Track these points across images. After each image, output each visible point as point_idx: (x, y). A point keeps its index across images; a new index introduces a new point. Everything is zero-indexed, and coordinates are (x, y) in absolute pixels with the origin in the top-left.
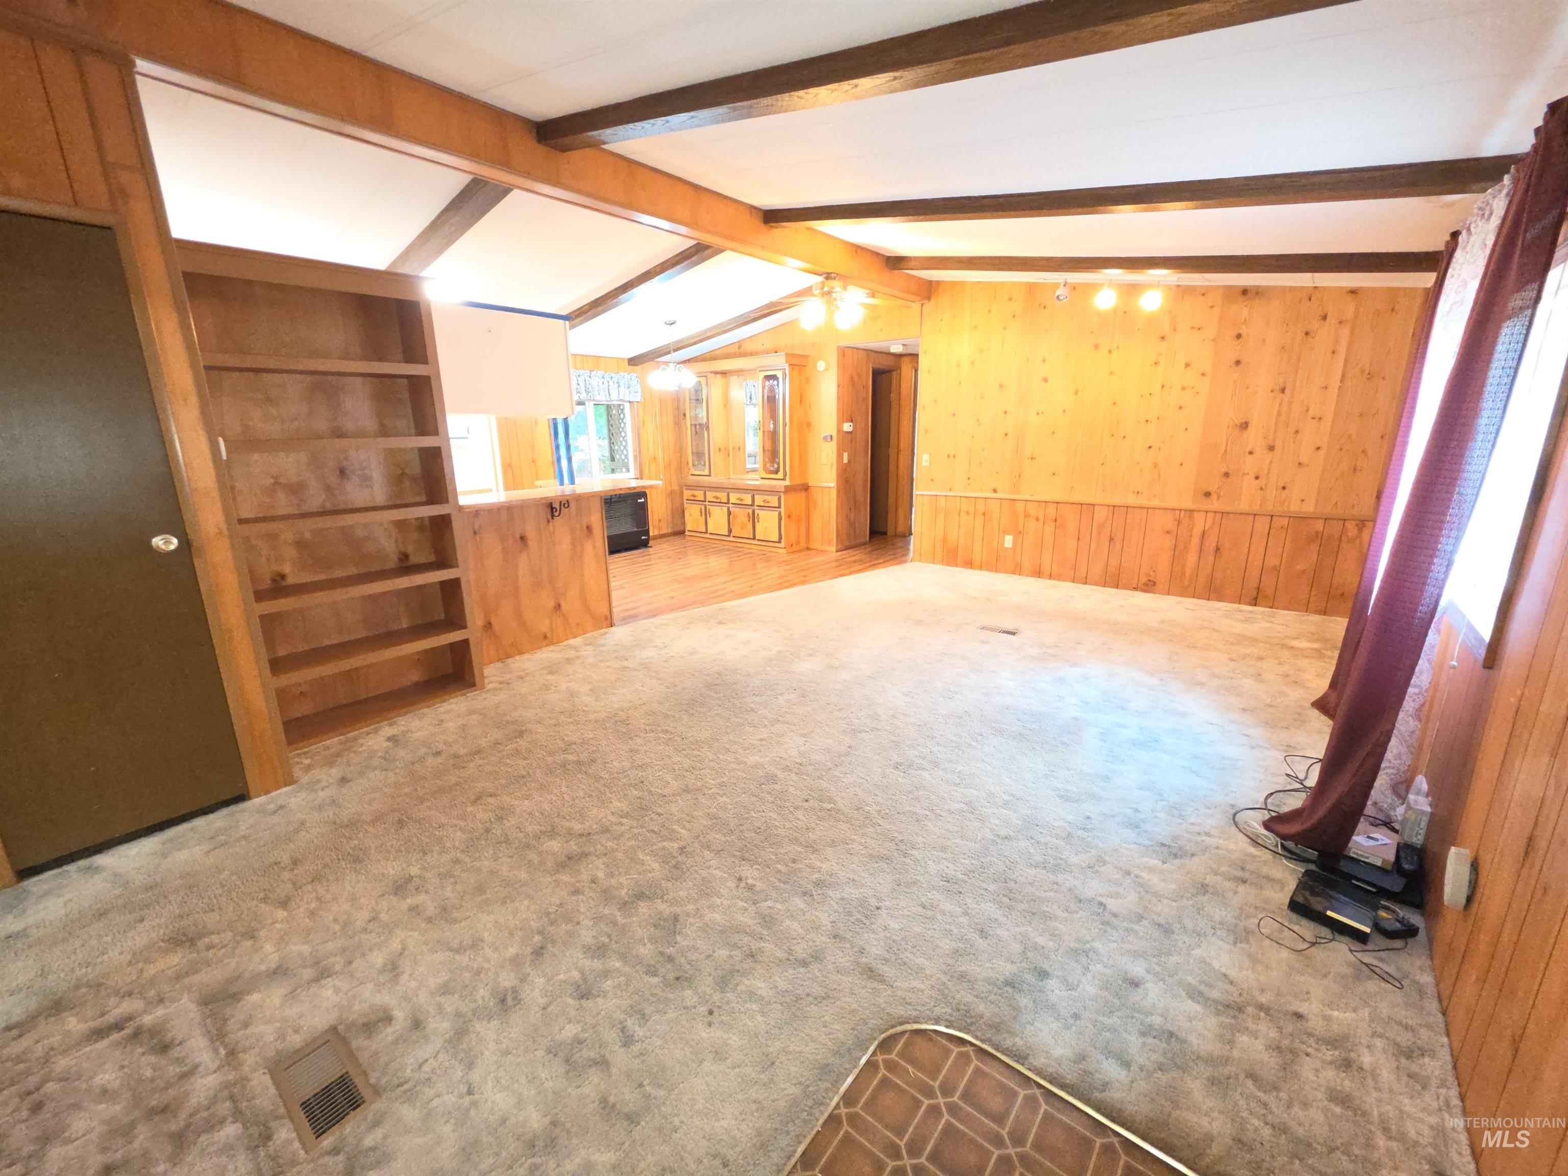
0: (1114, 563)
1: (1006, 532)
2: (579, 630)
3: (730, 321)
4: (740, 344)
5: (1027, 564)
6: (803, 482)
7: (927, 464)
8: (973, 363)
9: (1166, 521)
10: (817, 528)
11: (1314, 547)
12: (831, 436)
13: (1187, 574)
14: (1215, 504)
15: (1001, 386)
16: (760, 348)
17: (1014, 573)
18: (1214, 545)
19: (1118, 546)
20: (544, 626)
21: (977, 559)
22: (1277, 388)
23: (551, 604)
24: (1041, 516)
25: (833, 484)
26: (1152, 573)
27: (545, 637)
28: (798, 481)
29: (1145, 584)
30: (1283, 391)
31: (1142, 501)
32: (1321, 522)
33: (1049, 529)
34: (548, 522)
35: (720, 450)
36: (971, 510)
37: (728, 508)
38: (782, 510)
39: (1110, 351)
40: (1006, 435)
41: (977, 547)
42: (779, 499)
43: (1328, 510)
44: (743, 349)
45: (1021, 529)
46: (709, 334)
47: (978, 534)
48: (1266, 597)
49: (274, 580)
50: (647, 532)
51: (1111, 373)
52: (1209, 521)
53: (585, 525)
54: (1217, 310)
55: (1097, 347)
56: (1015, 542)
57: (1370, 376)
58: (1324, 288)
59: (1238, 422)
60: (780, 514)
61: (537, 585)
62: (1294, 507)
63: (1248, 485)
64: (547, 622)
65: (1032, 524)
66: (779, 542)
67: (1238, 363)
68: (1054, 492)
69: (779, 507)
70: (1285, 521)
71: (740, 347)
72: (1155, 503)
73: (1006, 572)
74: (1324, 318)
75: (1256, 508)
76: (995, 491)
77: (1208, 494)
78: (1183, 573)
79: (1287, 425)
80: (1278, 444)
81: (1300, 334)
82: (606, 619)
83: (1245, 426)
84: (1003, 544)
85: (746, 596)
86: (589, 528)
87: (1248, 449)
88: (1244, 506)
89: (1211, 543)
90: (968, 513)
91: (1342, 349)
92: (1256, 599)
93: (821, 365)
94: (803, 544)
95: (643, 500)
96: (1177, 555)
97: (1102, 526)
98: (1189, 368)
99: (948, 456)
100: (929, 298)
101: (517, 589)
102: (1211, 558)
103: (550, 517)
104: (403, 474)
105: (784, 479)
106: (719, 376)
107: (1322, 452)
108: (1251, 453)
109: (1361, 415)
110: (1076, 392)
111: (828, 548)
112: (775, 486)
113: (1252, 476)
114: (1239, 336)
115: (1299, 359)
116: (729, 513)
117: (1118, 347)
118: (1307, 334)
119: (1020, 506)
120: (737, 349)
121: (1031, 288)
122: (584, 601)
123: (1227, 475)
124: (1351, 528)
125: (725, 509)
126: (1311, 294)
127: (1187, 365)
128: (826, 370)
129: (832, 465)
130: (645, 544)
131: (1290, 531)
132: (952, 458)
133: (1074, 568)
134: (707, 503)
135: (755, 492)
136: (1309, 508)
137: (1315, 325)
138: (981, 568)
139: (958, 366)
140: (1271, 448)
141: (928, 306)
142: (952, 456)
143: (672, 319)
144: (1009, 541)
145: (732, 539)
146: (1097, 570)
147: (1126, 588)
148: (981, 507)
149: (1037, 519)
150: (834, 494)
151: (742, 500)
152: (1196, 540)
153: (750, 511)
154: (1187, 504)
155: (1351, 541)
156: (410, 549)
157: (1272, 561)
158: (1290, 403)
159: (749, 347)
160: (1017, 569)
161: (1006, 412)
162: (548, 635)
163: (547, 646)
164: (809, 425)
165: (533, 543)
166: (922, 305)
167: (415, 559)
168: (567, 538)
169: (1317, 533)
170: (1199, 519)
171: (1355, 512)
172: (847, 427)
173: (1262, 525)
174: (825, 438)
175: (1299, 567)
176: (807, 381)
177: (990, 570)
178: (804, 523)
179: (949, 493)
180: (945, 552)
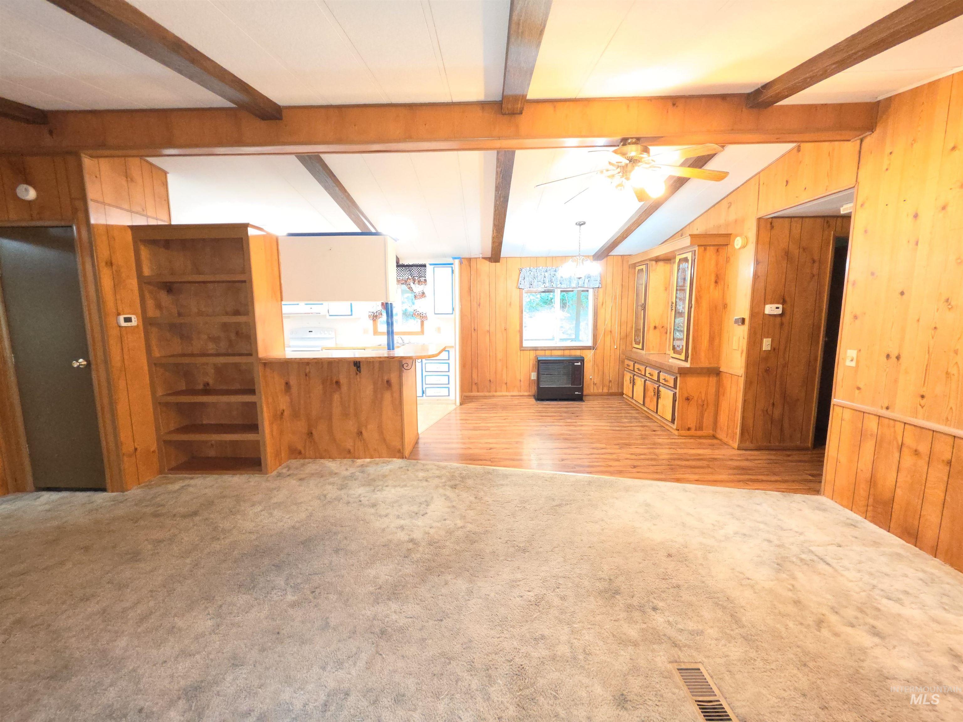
2: (376, 453)
6: (711, 365)
7: (853, 364)
10: (723, 419)
12: (744, 319)
20: (349, 444)
23: (355, 430)
25: (741, 372)
27: (349, 452)
28: (700, 365)
34: (357, 374)
36: (923, 450)
37: (645, 381)
38: (678, 391)
42: (675, 379)
47: (935, 492)
49: (204, 385)
50: (581, 389)
53: (386, 378)
60: (675, 395)
61: (346, 416)
64: (351, 442)
66: (673, 422)
69: (675, 387)
82: (399, 451)
93: (738, 242)
94: (708, 432)
95: (579, 364)
99: (888, 356)
100: (871, 128)
101: (331, 416)
103: (355, 369)
105: (685, 360)
106: (661, 264)
111: (731, 442)
112: (673, 367)
116: (645, 385)
122: (381, 434)
125: (643, 381)
128: (743, 247)
129: (743, 351)
130: (580, 398)
132: (893, 359)
134: (634, 373)
135: (660, 370)
141: (870, 140)
142: (894, 355)
143: (581, 220)
145: (646, 409)
150: (742, 383)
151: (651, 375)
153: (656, 386)
159: (687, 233)
162: (352, 451)
163: (349, 458)
164: (725, 306)
165: (344, 388)
166: (862, 141)
168: (371, 388)
172: (771, 309)
174: (736, 321)
176: (728, 260)
178: (711, 409)
179: (883, 412)
180: (871, 500)
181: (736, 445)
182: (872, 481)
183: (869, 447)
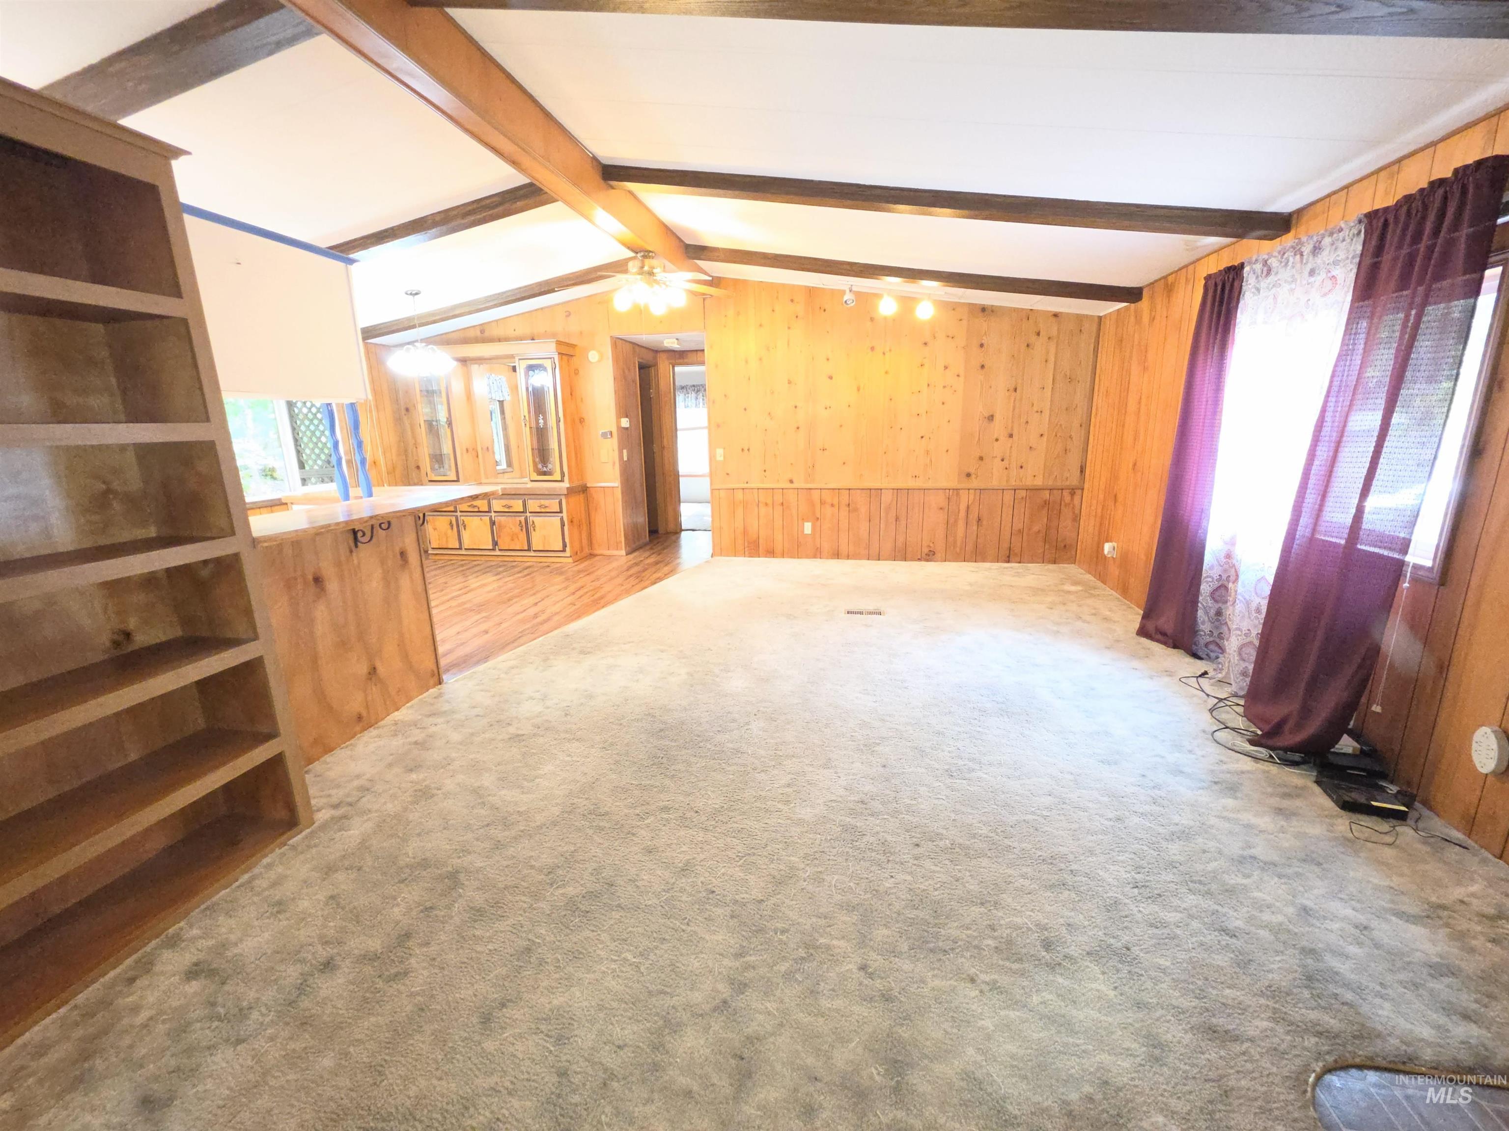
0: (901, 539)
1: (804, 520)
2: (403, 697)
3: (488, 299)
4: (482, 328)
5: (826, 546)
6: (580, 483)
7: (722, 459)
8: (761, 359)
9: (939, 499)
10: (600, 533)
11: (1045, 512)
12: (611, 433)
13: (959, 544)
14: (975, 483)
15: (790, 382)
16: (510, 333)
17: (815, 557)
18: (976, 516)
19: (903, 522)
20: (355, 704)
21: (778, 548)
22: (1012, 389)
23: (362, 669)
24: (836, 502)
25: (616, 483)
26: (931, 545)
27: (360, 718)
28: (576, 483)
29: (927, 555)
30: (1015, 390)
31: (918, 484)
32: (1047, 492)
33: (844, 512)
34: (351, 551)
35: (467, 450)
36: (770, 502)
37: (491, 518)
38: (565, 515)
39: (884, 354)
40: (798, 428)
41: (779, 537)
42: (560, 503)
43: (1050, 483)
44: (487, 334)
45: (818, 516)
46: (457, 312)
47: (778, 523)
48: (1016, 555)
51: (886, 373)
52: (972, 497)
53: (397, 550)
54: (965, 322)
55: (872, 349)
56: (814, 528)
57: (1071, 380)
58: (1038, 311)
59: (987, 415)
60: (562, 519)
61: (343, 645)
62: (1029, 482)
63: (997, 466)
64: (359, 697)
65: (828, 511)
66: (564, 551)
67: (983, 367)
68: (845, 479)
69: (561, 512)
70: (1023, 493)
71: (482, 332)
72: (930, 484)
73: (807, 557)
74: (1038, 334)
75: (1004, 484)
76: (791, 481)
77: (968, 475)
78: (955, 542)
79: (1020, 416)
80: (1015, 433)
81: (1024, 346)
82: (433, 675)
83: (991, 418)
84: (803, 531)
85: (579, 617)
86: (403, 554)
87: (995, 436)
88: (995, 483)
89: (973, 516)
90: (766, 504)
91: (1052, 359)
92: (1009, 557)
93: (593, 356)
94: (587, 551)
96: (950, 526)
97: (888, 508)
98: (947, 370)
99: (743, 450)
101: (315, 659)
102: (975, 528)
103: (352, 544)
104: (108, 491)
105: (562, 481)
107: (1045, 438)
108: (997, 440)
109: (1067, 409)
110: (858, 389)
111: (615, 552)
112: (554, 489)
113: (999, 459)
114: (982, 345)
115: (1024, 368)
116: (493, 523)
117: (890, 350)
118: (1028, 346)
119: (816, 495)
120: (479, 333)
121: (811, 292)
122: (405, 656)
123: (981, 458)
124: (1066, 493)
125: (486, 519)
126: (1029, 314)
127: (946, 368)
128: (600, 361)
129: (614, 463)
131: (1028, 501)
132: (746, 451)
133: (868, 547)
134: (459, 514)
135: (526, 497)
136: (1039, 482)
137: (1033, 339)
138: (783, 556)
139: (747, 362)
140: (1011, 436)
142: (746, 449)
143: (415, 289)
144: (808, 528)
145: (498, 553)
146: (888, 546)
147: (912, 560)
148: (778, 498)
149: (832, 505)
150: (619, 494)
151: (510, 507)
152: (962, 514)
153: (522, 519)
154: (954, 484)
155: (1066, 505)
156: (132, 623)
157: (1018, 525)
158: (1021, 399)
159: (496, 332)
160: (817, 554)
161: (796, 407)
162: (364, 714)
163: (364, 729)
164: (582, 420)
165: (332, 586)
167: (144, 638)
168: (378, 573)
169: (1045, 502)
170: (964, 495)
171: (1068, 483)
172: (625, 423)
173: (1008, 496)
174: (604, 435)
175: (1036, 528)
176: (577, 372)
177: (791, 557)
178: (585, 527)
179: (745, 486)
180: (746, 544)
181: (623, 552)
182: (745, 532)
183: (740, 511)
